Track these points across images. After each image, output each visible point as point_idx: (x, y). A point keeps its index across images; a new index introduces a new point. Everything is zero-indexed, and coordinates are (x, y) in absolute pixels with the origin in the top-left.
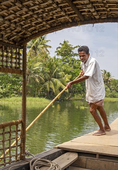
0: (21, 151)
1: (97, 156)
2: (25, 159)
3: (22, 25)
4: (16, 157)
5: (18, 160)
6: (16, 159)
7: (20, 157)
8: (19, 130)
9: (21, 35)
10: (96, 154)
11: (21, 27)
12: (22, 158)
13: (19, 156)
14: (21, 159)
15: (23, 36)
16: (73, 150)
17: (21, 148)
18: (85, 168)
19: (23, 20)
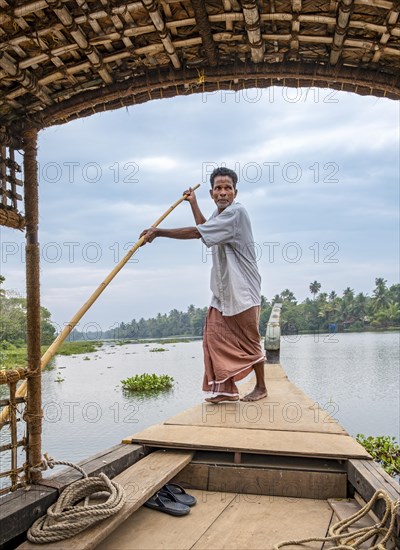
0: (28, 458)
1: (237, 457)
2: (42, 480)
3: (18, 59)
4: (14, 476)
5: (20, 486)
6: (14, 483)
7: (26, 476)
8: (21, 400)
9: (16, 99)
10: (233, 453)
11: (17, 64)
12: (33, 479)
13: (22, 474)
14: (28, 483)
15: (24, 105)
16: (174, 444)
17: (28, 450)
18: (207, 490)
19: (21, 32)
